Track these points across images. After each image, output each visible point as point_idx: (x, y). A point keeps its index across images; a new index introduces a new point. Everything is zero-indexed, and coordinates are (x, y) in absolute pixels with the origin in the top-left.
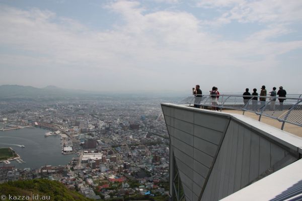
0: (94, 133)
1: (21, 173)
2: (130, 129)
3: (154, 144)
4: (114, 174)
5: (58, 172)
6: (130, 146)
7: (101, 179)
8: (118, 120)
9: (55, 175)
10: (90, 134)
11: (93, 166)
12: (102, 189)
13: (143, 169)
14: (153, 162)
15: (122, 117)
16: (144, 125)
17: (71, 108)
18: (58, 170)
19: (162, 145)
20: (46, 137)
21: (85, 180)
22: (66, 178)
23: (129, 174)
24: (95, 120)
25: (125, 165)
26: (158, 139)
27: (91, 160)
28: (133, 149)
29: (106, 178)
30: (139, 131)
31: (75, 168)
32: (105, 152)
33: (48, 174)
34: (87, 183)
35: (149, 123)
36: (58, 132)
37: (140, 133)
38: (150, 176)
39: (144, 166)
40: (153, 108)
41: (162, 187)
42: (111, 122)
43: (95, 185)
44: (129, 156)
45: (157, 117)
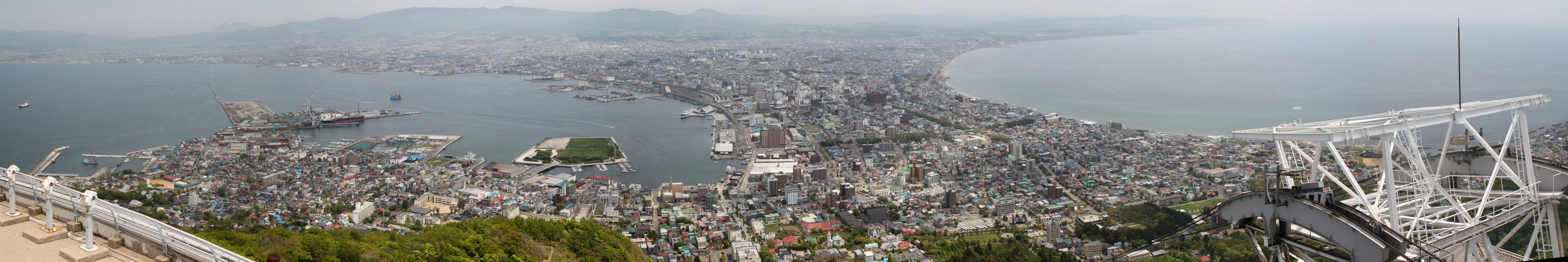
0: (784, 113)
1: (622, 193)
2: (865, 104)
3: (917, 139)
4: (813, 209)
5: (695, 199)
6: (860, 142)
7: (783, 221)
8: (842, 82)
9: (688, 205)
10: (776, 116)
11: (771, 189)
12: (780, 247)
13: (883, 200)
14: (909, 181)
15: (852, 75)
16: (898, 94)
17: (743, 57)
18: (696, 195)
19: (934, 142)
20: (684, 118)
21: (748, 222)
22: (709, 214)
23: (851, 212)
24: (791, 82)
25: (843, 188)
26: (927, 126)
27: (769, 174)
28: (867, 150)
29: (795, 222)
30: (885, 107)
31: (733, 192)
32: (803, 157)
33: (676, 201)
34: (751, 230)
35: (909, 89)
36: (708, 109)
37: (886, 113)
38: (896, 218)
39: (886, 192)
40: (922, 55)
41: (920, 247)
42: (824, 88)
43: (767, 237)
44: (856, 168)
45: (929, 75)
